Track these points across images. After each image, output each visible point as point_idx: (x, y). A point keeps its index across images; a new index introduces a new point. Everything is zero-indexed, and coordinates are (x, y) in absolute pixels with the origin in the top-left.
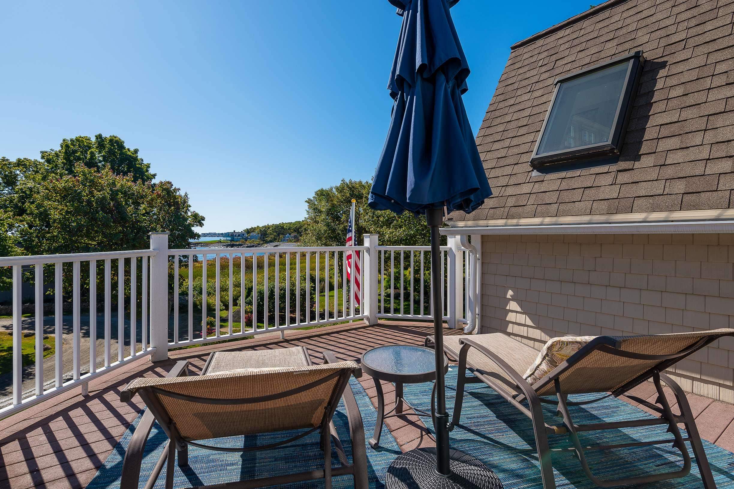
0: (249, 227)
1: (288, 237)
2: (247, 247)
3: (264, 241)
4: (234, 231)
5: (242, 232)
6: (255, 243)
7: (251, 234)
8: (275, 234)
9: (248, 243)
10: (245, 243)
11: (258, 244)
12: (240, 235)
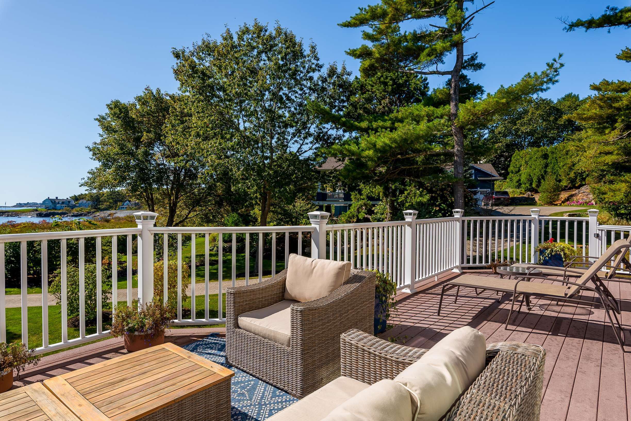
0: (77, 194)
1: (127, 204)
2: (73, 216)
3: (95, 208)
4: (57, 198)
5: (67, 198)
6: (85, 211)
7: (80, 202)
8: (111, 201)
9: (75, 211)
10: (70, 211)
11: (88, 213)
12: (66, 203)
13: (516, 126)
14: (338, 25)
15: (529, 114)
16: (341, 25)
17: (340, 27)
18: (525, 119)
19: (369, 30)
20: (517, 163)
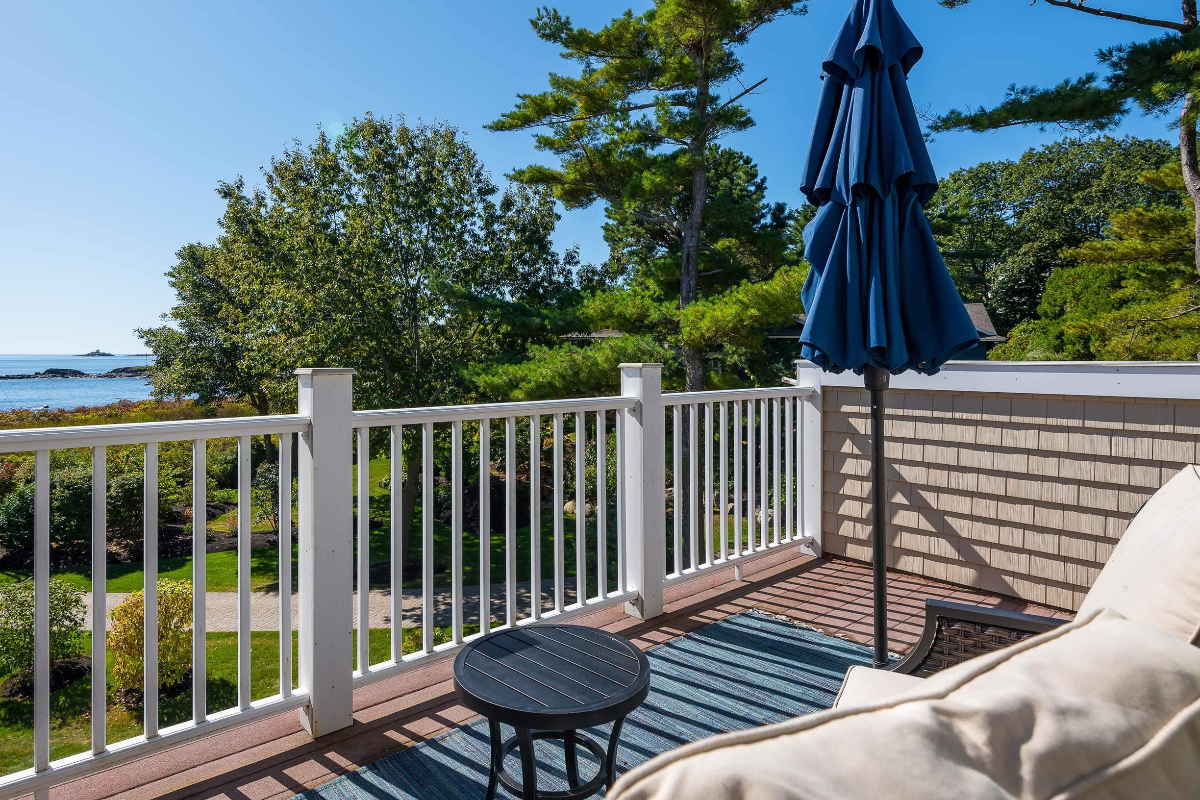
13: (1072, 203)
14: (484, 127)
15: (1104, 177)
16: (491, 128)
17: (488, 131)
18: (1094, 189)
19: (548, 132)
20: (1057, 295)
